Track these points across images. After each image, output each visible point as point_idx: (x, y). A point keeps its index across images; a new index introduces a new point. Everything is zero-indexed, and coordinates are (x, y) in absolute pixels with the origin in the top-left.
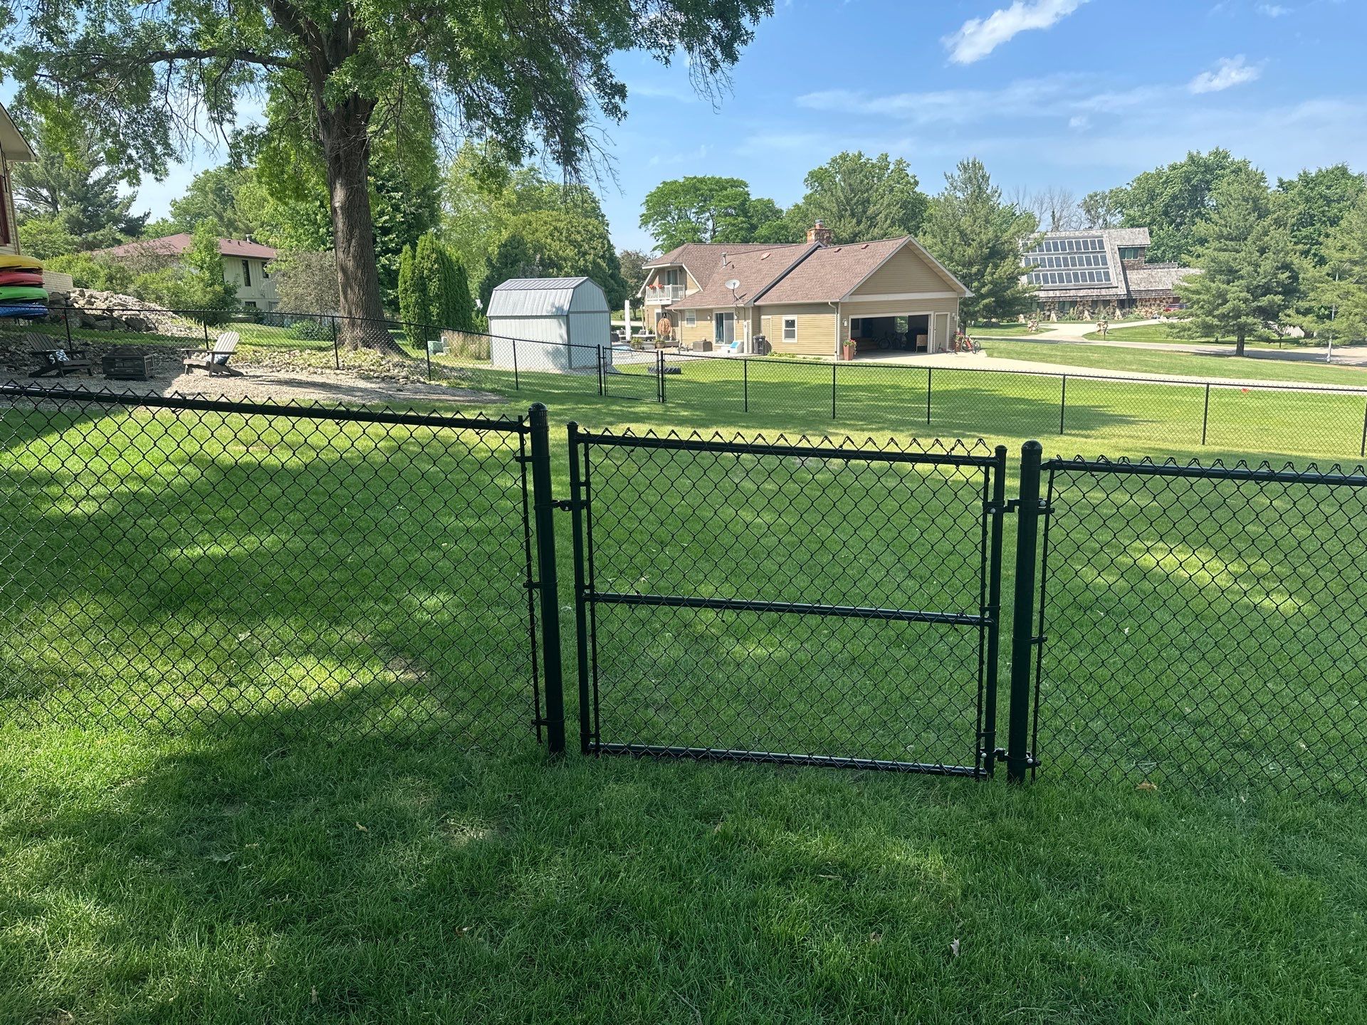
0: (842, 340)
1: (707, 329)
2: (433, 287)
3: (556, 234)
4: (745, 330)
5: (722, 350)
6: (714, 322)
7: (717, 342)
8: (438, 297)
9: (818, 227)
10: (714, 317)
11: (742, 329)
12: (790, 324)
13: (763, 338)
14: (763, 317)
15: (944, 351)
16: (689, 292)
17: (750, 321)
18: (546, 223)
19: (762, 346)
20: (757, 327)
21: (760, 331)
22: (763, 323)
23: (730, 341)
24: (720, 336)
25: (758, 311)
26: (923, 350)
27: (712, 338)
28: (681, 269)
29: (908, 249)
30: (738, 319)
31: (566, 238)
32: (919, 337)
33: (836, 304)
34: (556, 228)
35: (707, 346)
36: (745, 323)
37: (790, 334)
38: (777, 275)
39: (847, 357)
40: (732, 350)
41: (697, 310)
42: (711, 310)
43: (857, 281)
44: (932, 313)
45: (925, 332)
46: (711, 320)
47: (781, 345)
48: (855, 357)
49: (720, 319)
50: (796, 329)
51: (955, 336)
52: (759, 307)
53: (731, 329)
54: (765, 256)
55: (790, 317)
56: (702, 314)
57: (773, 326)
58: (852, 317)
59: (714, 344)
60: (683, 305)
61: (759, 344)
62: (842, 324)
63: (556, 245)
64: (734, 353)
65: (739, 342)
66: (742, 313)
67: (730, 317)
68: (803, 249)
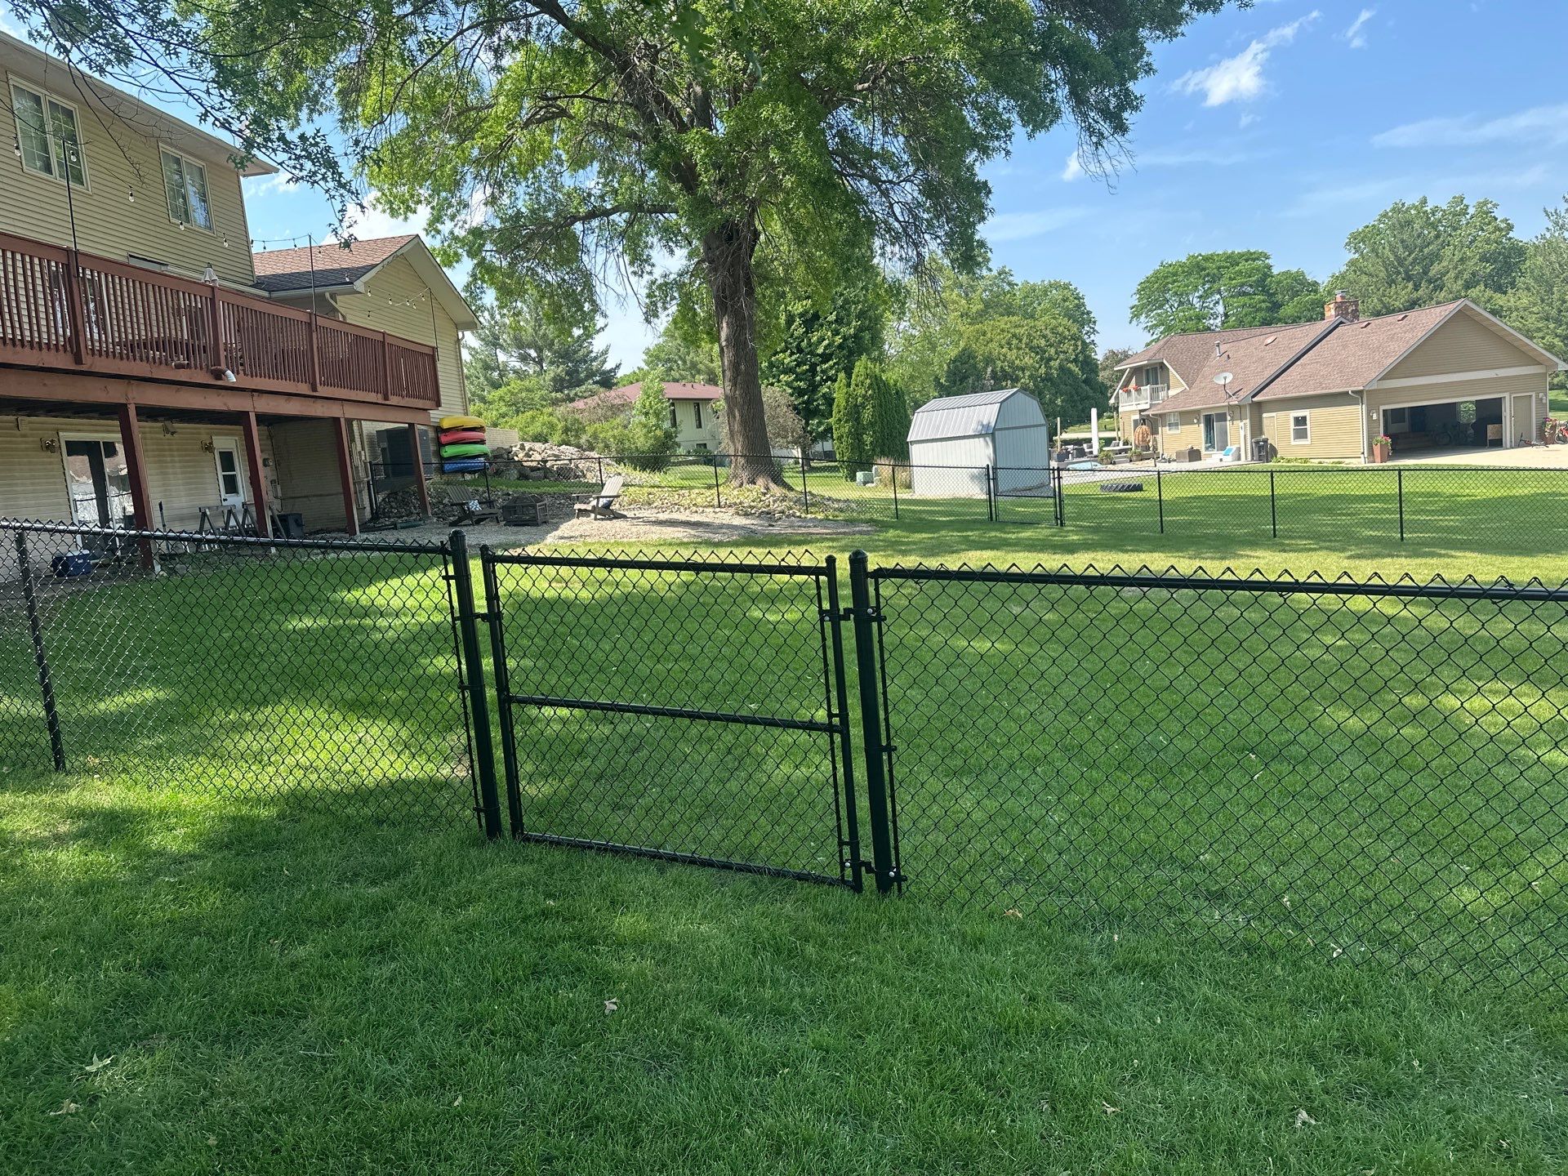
0: (1370, 438)
1: (1195, 435)
2: (867, 415)
3: (1015, 342)
4: (1242, 433)
5: (1212, 460)
6: (1202, 426)
7: (1207, 449)
8: (872, 424)
9: (1339, 299)
10: (1202, 420)
11: (1239, 432)
12: (1301, 421)
13: (1266, 441)
14: (1264, 415)
15: (1528, 444)
16: (1172, 392)
17: (1248, 421)
18: (1003, 331)
19: (1264, 451)
20: (1257, 428)
21: (1261, 433)
22: (1265, 422)
23: (1223, 447)
24: (1209, 440)
25: (1258, 409)
26: (1497, 444)
27: (1200, 444)
28: (1162, 366)
29: (1462, 315)
30: (1232, 419)
31: (1027, 344)
32: (1490, 427)
33: (1360, 393)
34: (1014, 336)
35: (1194, 455)
36: (1242, 424)
37: (1301, 434)
38: (1283, 362)
39: (1378, 459)
40: (1224, 458)
41: (1181, 413)
42: (1198, 412)
43: (1389, 362)
44: (1506, 395)
45: (1498, 420)
46: (1199, 423)
47: (1289, 448)
48: (1390, 458)
49: (1209, 422)
50: (1308, 427)
51: (1544, 423)
52: (1259, 404)
53: (1224, 433)
54: (1269, 341)
55: (1300, 413)
56: (1186, 417)
57: (1278, 425)
58: (1382, 408)
59: (1203, 452)
60: (1164, 408)
61: (1260, 448)
62: (1369, 417)
63: (1012, 355)
64: (1229, 461)
65: (1234, 448)
66: (1236, 411)
67: (1222, 417)
68: (1320, 327)
